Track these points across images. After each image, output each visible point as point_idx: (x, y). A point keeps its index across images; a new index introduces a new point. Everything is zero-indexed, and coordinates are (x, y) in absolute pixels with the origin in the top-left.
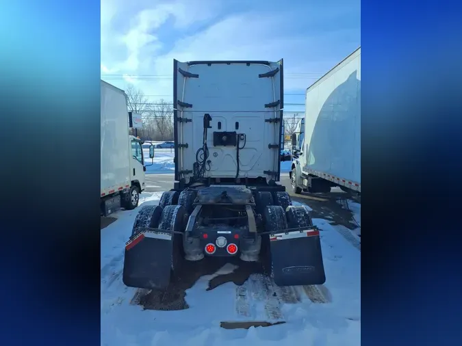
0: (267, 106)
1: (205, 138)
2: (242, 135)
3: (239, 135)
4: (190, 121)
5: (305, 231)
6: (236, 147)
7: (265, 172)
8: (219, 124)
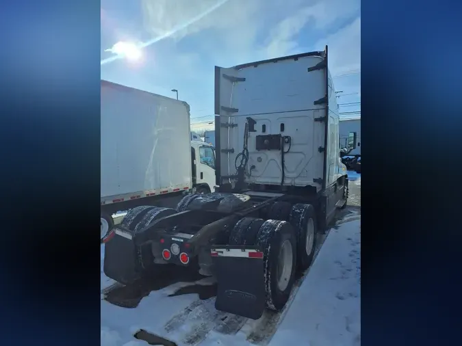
0: (316, 103)
1: (246, 142)
2: (287, 137)
3: (283, 138)
4: (236, 125)
5: (248, 251)
6: (280, 151)
7: (315, 180)
8: (264, 127)
